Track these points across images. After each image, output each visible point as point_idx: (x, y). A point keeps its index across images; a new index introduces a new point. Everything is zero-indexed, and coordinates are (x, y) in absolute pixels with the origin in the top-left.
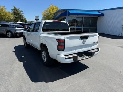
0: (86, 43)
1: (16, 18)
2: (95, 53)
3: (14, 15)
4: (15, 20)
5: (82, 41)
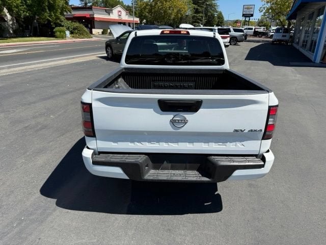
0: (186, 128)
1: (197, 11)
2: (237, 173)
3: (193, 4)
4: (193, 17)
5: (169, 116)
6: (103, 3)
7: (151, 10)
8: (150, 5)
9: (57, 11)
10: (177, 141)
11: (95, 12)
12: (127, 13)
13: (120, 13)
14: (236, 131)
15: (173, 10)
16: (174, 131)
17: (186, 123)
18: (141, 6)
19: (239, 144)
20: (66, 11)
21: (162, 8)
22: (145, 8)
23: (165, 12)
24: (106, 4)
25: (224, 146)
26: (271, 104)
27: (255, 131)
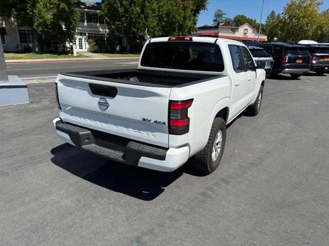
5: (97, 99)
6: (235, 22)
7: (284, 27)
8: (284, 22)
9: (185, 30)
10: (106, 122)
11: (220, 31)
12: (253, 31)
13: (246, 32)
14: (144, 120)
15: (312, 26)
16: (101, 111)
17: (108, 106)
18: (273, 23)
19: (150, 134)
20: (193, 31)
21: (298, 25)
22: (277, 26)
23: (301, 28)
24: (237, 23)
25: (139, 134)
26: (171, 99)
27: (160, 123)
